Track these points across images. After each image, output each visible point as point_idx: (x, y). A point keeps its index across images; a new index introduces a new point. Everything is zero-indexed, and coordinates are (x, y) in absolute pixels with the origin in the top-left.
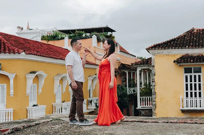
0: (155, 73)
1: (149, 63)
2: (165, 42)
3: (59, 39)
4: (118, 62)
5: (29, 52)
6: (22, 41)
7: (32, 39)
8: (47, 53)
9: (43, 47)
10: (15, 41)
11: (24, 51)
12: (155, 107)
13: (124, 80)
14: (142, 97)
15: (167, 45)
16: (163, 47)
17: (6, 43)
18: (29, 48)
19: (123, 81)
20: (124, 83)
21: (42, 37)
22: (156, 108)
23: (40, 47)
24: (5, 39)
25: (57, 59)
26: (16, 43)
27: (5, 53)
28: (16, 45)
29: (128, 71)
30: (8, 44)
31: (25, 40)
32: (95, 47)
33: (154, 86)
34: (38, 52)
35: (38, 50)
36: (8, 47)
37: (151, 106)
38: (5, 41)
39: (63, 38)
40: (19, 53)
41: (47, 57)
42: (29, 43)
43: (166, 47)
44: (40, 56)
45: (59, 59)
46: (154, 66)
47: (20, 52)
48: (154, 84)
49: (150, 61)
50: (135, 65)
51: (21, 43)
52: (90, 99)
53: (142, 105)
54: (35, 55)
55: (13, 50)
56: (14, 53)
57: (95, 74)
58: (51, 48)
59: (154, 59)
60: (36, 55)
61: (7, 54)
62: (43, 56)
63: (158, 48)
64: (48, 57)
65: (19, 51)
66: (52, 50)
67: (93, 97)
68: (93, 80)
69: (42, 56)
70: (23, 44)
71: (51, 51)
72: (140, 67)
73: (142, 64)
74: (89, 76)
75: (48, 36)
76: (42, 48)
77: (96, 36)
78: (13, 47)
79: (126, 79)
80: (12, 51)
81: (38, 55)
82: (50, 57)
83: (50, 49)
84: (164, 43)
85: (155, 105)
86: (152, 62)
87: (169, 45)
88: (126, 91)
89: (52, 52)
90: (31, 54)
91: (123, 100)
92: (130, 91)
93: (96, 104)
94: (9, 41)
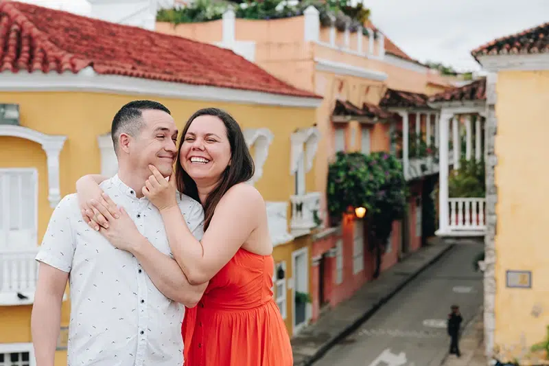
0: (496, 129)
1: (478, 94)
2: (531, 29)
3: (206, 20)
4: (378, 87)
5: (107, 68)
6: (91, 30)
7: (124, 23)
8: (169, 65)
9: (156, 46)
10: (67, 30)
11: (91, 65)
12: (492, 232)
13: (395, 136)
14: (453, 201)
15: (536, 39)
16: (523, 45)
17: (38, 37)
18: (113, 51)
19: (393, 141)
20: (396, 146)
21: (158, 12)
22: (496, 233)
23: (146, 46)
24: (37, 26)
25: (198, 84)
26: (71, 36)
27: (30, 70)
28: (67, 44)
29: (407, 110)
30: (43, 41)
31: (100, 25)
32: (312, 44)
33: (493, 167)
34: (140, 62)
35: (138, 58)
36: (43, 50)
37: (481, 226)
38: (35, 31)
39: (217, 17)
40: (75, 72)
41: (165, 80)
42: (112, 34)
43: (532, 46)
44: (144, 77)
45: (202, 84)
46: (492, 107)
47: (77, 68)
48: (493, 161)
49: (481, 89)
50: (436, 101)
51: (86, 37)
52: (297, 200)
53: (453, 223)
54: (125, 74)
55: (58, 61)
56: (59, 70)
57: (314, 123)
58: (181, 49)
59: (495, 84)
60: (131, 75)
61: (38, 75)
62: (154, 78)
63: (508, 50)
64: (170, 80)
65: (73, 65)
66: (185, 56)
67: (305, 193)
68: (305, 144)
69: (149, 77)
70: (94, 39)
71: (180, 58)
72: (450, 106)
73: (457, 100)
74: (296, 131)
75: (175, 10)
76: (154, 49)
77: (317, 7)
78: (56, 49)
79: (400, 134)
80: (53, 65)
81: (138, 76)
82: (176, 81)
83: (180, 53)
84: (528, 35)
85: (495, 226)
86: (488, 94)
87: (544, 40)
88: (402, 170)
89: (184, 60)
90: (113, 73)
91: (392, 197)
92: (412, 171)
93: (315, 213)
94: (47, 32)
